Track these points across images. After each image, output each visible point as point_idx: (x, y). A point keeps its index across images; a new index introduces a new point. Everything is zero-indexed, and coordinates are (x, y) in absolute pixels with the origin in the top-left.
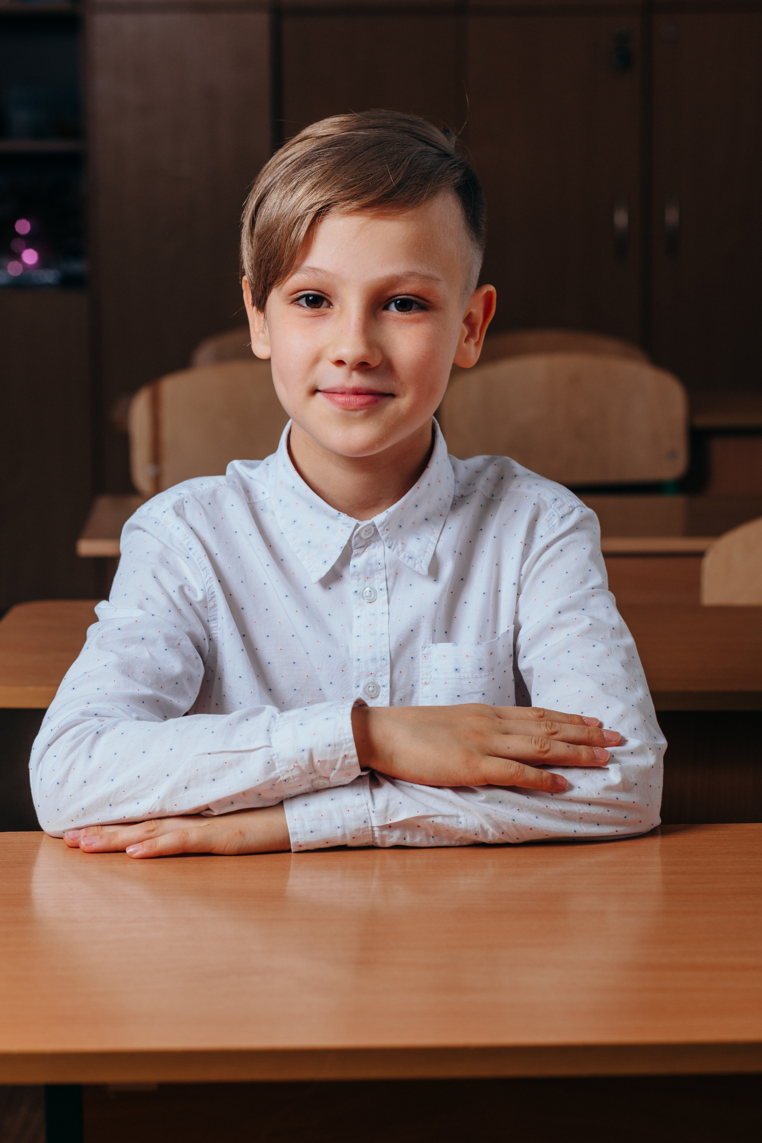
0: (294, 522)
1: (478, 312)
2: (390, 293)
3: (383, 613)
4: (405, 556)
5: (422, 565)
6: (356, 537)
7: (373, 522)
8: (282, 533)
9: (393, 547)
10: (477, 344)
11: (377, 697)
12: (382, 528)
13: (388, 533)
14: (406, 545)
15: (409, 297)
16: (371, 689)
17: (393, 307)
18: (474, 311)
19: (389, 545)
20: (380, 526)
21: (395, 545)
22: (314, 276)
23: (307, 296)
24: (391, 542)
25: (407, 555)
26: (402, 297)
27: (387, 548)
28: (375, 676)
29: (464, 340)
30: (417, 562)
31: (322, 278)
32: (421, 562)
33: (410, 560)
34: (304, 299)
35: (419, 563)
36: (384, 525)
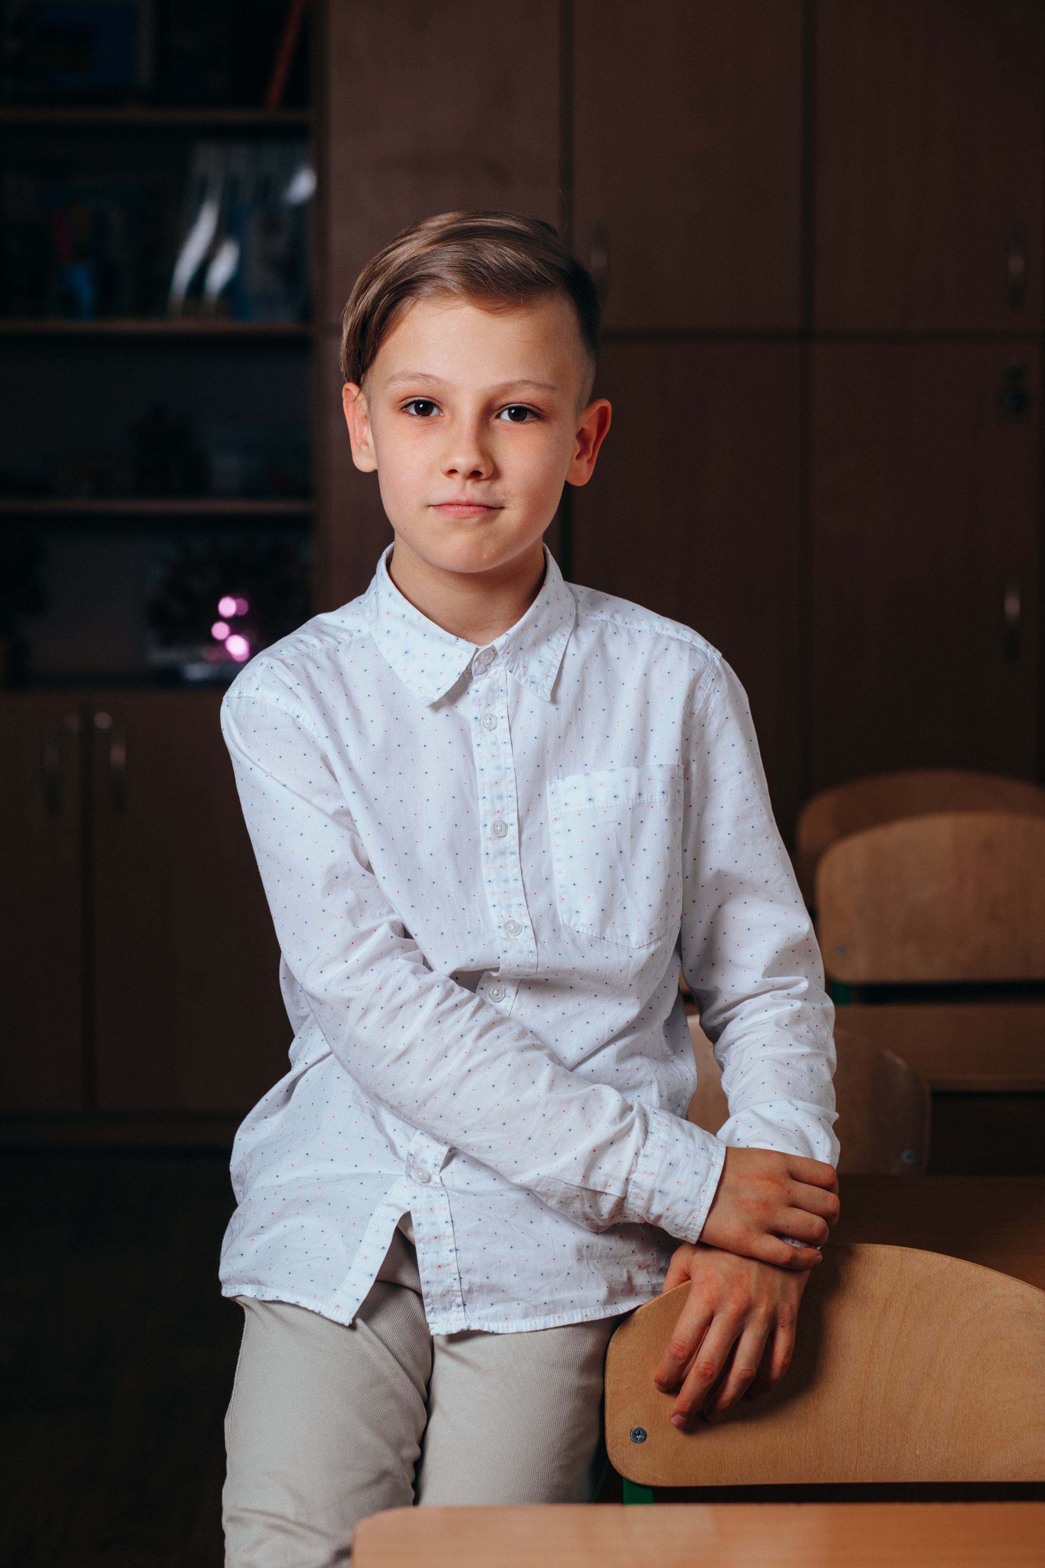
0: (406, 652)
1: (592, 429)
2: (503, 401)
3: (505, 743)
4: (527, 680)
5: (545, 690)
6: (476, 661)
7: (493, 645)
8: (391, 667)
9: (514, 671)
10: (590, 461)
11: (505, 836)
12: (502, 651)
13: (509, 656)
14: (528, 668)
15: (524, 405)
16: (499, 828)
17: (505, 415)
18: (587, 427)
19: (510, 669)
20: (500, 650)
21: (516, 668)
22: (425, 383)
23: (417, 403)
24: (512, 666)
25: (529, 679)
26: (516, 405)
27: (508, 673)
28: (502, 814)
29: (575, 458)
30: (539, 686)
31: (434, 385)
32: (544, 686)
33: (533, 685)
34: (414, 405)
35: (542, 688)
36: (505, 648)
